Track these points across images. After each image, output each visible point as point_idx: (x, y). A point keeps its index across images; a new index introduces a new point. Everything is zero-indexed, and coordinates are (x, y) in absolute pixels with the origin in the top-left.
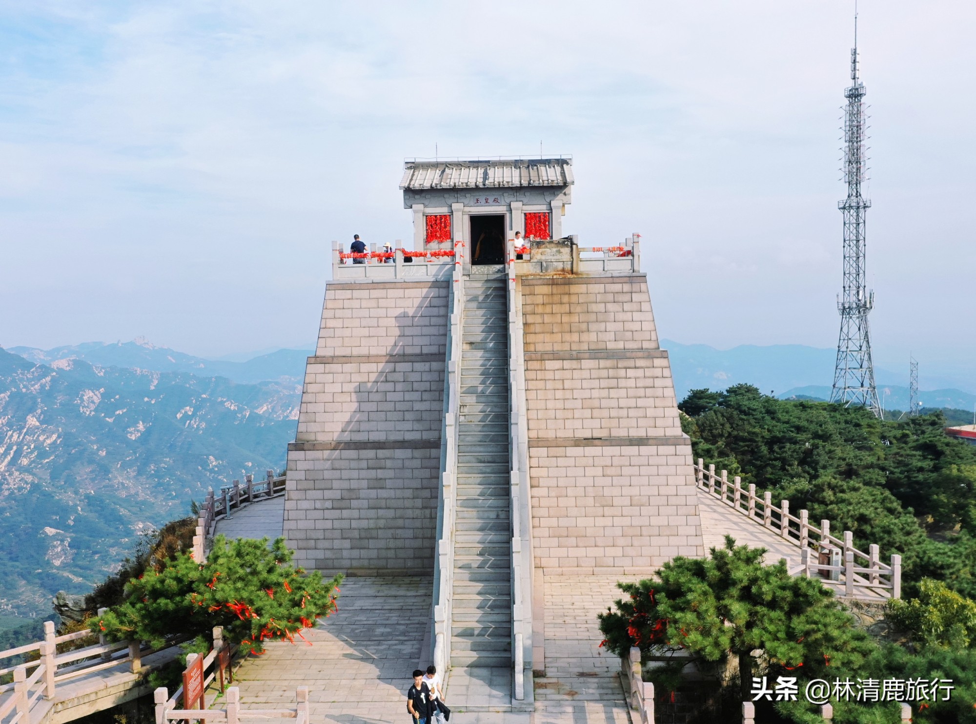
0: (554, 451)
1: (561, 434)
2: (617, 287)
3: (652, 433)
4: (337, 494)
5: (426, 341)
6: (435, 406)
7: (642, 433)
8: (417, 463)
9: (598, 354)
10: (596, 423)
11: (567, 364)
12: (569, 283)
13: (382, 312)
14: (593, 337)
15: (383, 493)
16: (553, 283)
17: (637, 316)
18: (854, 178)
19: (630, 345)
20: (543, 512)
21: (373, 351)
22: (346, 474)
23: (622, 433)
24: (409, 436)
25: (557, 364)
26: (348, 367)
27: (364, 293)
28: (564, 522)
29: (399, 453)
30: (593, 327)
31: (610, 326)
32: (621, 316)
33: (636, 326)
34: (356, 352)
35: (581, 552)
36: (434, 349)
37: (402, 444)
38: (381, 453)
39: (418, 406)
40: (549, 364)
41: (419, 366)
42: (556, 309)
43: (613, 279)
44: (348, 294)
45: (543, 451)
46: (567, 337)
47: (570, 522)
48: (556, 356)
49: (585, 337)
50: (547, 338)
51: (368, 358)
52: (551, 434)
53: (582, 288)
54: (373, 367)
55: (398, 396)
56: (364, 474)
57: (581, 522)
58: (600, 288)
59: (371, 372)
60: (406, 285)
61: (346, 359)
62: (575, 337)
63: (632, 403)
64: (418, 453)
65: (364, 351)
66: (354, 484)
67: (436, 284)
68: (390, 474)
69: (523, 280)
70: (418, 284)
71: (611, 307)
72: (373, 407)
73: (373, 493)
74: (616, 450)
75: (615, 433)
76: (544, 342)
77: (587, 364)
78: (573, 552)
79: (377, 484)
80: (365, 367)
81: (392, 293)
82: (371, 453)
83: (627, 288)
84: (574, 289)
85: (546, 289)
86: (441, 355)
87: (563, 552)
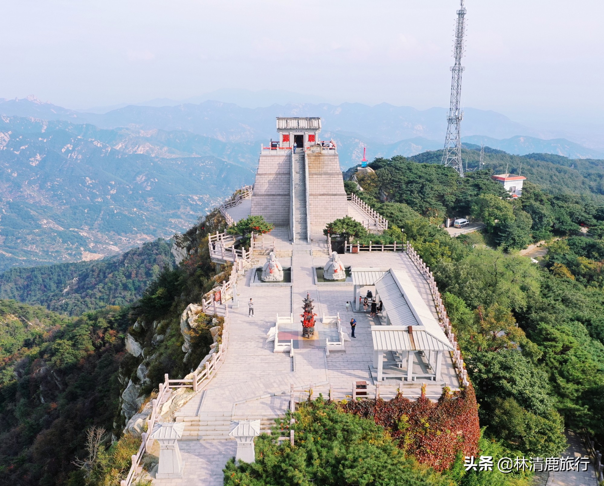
0: (315, 197)
1: (317, 193)
2: (331, 157)
3: (338, 193)
4: (264, 207)
5: (285, 170)
6: (288, 186)
7: (335, 193)
8: (283, 199)
9: (326, 174)
10: (325, 190)
11: (318, 176)
12: (319, 156)
13: (274, 163)
14: (325, 169)
15: (274, 206)
16: (315, 156)
17: (335, 165)
19: (334, 172)
20: (312, 211)
21: (272, 172)
22: (266, 202)
23: (331, 193)
24: (281, 193)
25: (316, 176)
26: (266, 176)
27: (269, 158)
28: (317, 213)
29: (279, 197)
30: (325, 167)
31: (329, 167)
32: (332, 165)
33: (335, 167)
34: (267, 172)
35: (321, 220)
36: (286, 172)
37: (279, 195)
38: (274, 197)
39: (283, 186)
40: (314, 176)
41: (283, 176)
42: (316, 162)
43: (330, 155)
44: (265, 158)
45: (312, 197)
46: (319, 169)
47: (318, 213)
48: (316, 174)
49: (323, 170)
50: (314, 170)
51: (271, 174)
52: (314, 193)
53: (322, 158)
54: (272, 176)
55: (278, 184)
56: (270, 202)
57: (321, 213)
58: (327, 157)
59: (272, 177)
60: (279, 156)
61: (265, 174)
62: (321, 170)
63: (333, 186)
64: (283, 197)
65: (269, 172)
66: (268, 204)
67: (287, 156)
68: (276, 202)
69: (308, 155)
70: (283, 156)
71: (329, 162)
72: (272, 186)
73: (272, 206)
74: (329, 197)
75: (329, 193)
76: (313, 171)
77: (323, 176)
78: (319, 220)
79: (273, 204)
80: (270, 176)
81: (276, 158)
82: (272, 197)
83: (333, 158)
84: (321, 158)
85: (314, 158)
86: (289, 173)
87: (316, 220)
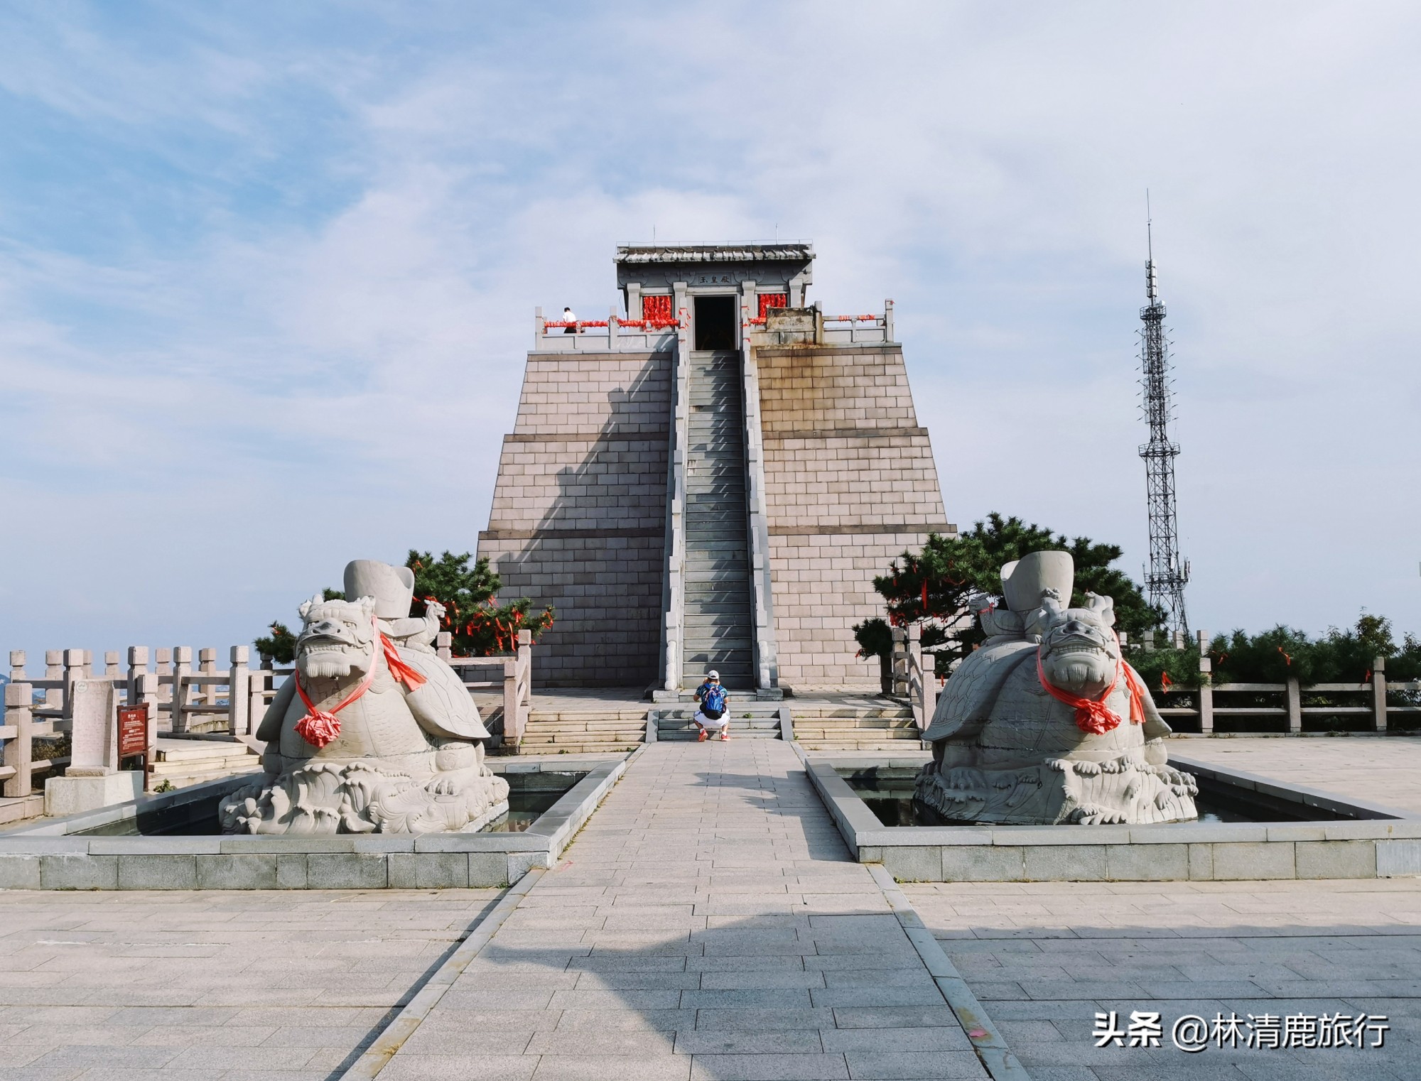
0: (795, 540)
1: (803, 522)
2: (868, 359)
3: (910, 520)
4: (537, 591)
5: (645, 418)
6: (656, 490)
7: (899, 520)
8: (633, 554)
9: (844, 432)
10: (844, 510)
11: (810, 443)
12: (810, 354)
13: (594, 387)
14: (840, 414)
15: (592, 590)
16: (793, 354)
17: (891, 391)
18: (1157, 418)
19: (882, 424)
20: (783, 611)
21: (582, 430)
22: (547, 567)
23: (876, 521)
24: (623, 525)
25: (798, 443)
26: (552, 447)
27: (573, 365)
28: (807, 623)
29: (612, 542)
30: (839, 403)
31: (860, 402)
32: (872, 391)
33: (890, 402)
34: (561, 430)
35: (828, 659)
36: (654, 428)
37: (616, 533)
38: (591, 542)
39: (634, 490)
40: (788, 444)
41: (636, 445)
42: (796, 383)
43: (863, 350)
44: (553, 366)
45: (782, 540)
46: (810, 415)
47: (815, 623)
48: (796, 435)
49: (830, 415)
50: (787, 415)
51: (577, 437)
52: (791, 522)
53: (827, 360)
54: (583, 447)
55: (612, 479)
56: (570, 567)
57: (828, 623)
58: (848, 360)
59: (577, 455)
60: (621, 356)
61: (551, 438)
62: (819, 415)
63: (886, 486)
64: (634, 542)
65: (572, 429)
66: (557, 579)
67: (656, 356)
68: (601, 566)
69: (760, 352)
70: (635, 355)
71: (860, 381)
72: (581, 491)
73: (580, 590)
74: (868, 539)
75: (867, 521)
76: (783, 421)
77: (832, 443)
78: (819, 659)
79: (585, 579)
80: (572, 447)
81: (604, 365)
82: (578, 543)
83: (879, 359)
84: (818, 361)
85: (785, 362)
86: (665, 434)
87: (806, 659)
